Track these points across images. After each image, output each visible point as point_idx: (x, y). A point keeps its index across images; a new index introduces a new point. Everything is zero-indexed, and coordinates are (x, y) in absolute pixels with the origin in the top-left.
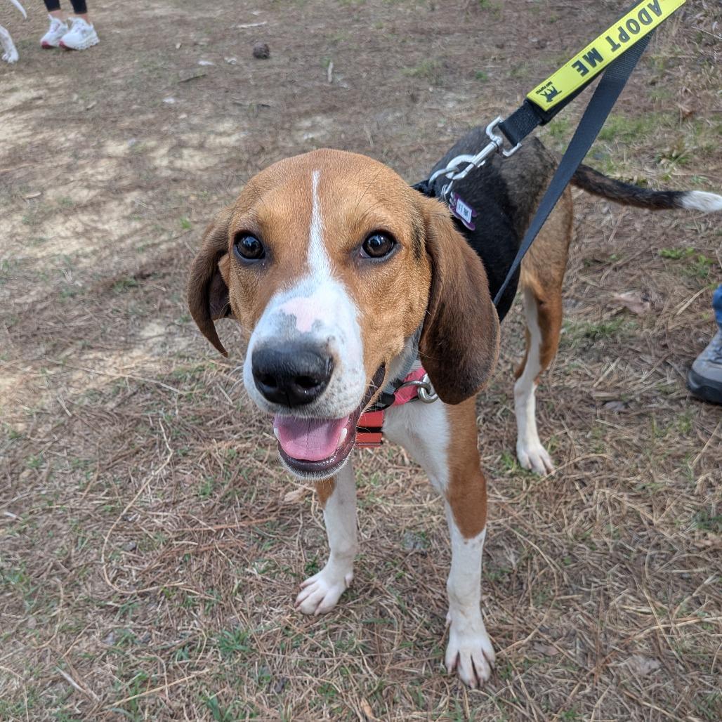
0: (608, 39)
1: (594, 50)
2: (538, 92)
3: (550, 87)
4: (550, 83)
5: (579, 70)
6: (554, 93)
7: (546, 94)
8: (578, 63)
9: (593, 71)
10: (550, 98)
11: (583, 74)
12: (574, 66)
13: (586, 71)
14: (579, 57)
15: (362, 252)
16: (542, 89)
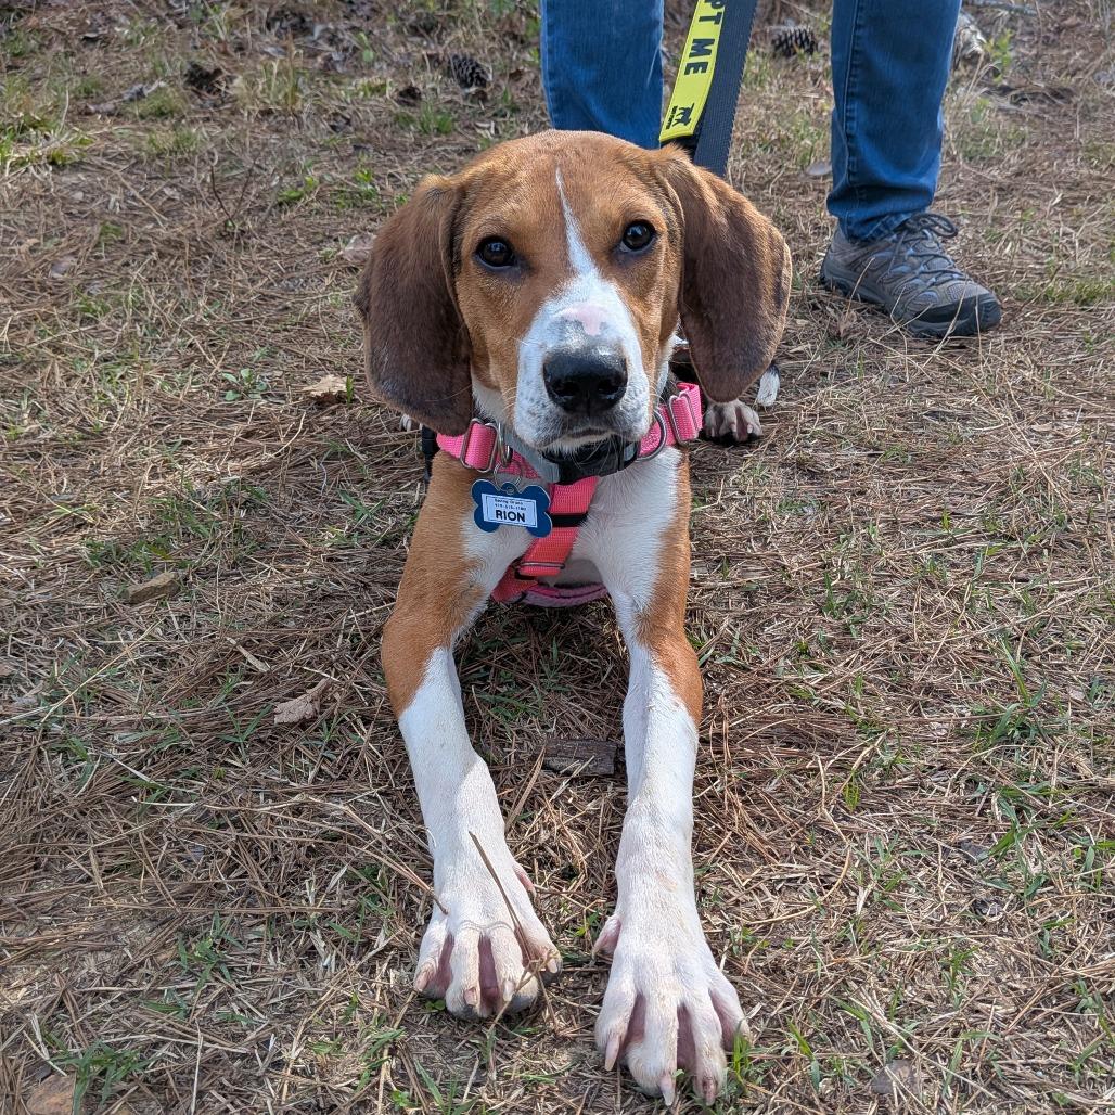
0: (702, 19)
1: (695, 41)
2: (668, 127)
3: (678, 111)
4: (675, 109)
5: (696, 71)
6: (687, 112)
7: (679, 121)
8: (689, 66)
9: (711, 59)
10: (686, 120)
11: (704, 71)
12: (687, 72)
13: (704, 66)
14: (686, 60)
15: (623, 247)
16: (671, 120)
